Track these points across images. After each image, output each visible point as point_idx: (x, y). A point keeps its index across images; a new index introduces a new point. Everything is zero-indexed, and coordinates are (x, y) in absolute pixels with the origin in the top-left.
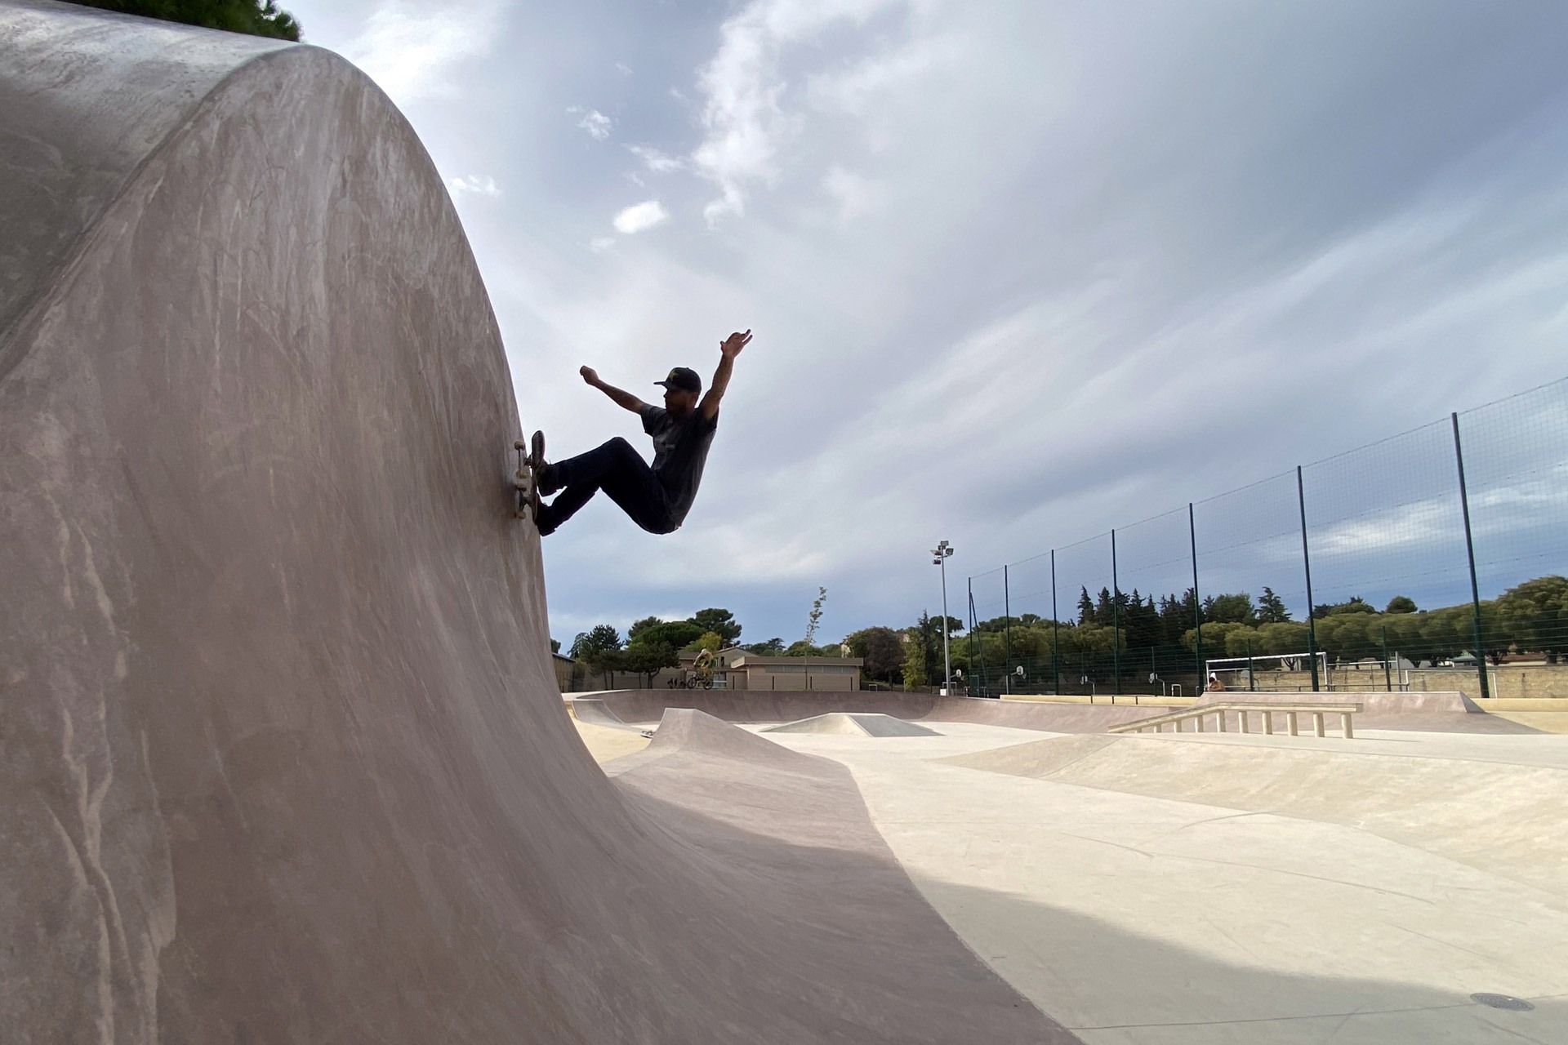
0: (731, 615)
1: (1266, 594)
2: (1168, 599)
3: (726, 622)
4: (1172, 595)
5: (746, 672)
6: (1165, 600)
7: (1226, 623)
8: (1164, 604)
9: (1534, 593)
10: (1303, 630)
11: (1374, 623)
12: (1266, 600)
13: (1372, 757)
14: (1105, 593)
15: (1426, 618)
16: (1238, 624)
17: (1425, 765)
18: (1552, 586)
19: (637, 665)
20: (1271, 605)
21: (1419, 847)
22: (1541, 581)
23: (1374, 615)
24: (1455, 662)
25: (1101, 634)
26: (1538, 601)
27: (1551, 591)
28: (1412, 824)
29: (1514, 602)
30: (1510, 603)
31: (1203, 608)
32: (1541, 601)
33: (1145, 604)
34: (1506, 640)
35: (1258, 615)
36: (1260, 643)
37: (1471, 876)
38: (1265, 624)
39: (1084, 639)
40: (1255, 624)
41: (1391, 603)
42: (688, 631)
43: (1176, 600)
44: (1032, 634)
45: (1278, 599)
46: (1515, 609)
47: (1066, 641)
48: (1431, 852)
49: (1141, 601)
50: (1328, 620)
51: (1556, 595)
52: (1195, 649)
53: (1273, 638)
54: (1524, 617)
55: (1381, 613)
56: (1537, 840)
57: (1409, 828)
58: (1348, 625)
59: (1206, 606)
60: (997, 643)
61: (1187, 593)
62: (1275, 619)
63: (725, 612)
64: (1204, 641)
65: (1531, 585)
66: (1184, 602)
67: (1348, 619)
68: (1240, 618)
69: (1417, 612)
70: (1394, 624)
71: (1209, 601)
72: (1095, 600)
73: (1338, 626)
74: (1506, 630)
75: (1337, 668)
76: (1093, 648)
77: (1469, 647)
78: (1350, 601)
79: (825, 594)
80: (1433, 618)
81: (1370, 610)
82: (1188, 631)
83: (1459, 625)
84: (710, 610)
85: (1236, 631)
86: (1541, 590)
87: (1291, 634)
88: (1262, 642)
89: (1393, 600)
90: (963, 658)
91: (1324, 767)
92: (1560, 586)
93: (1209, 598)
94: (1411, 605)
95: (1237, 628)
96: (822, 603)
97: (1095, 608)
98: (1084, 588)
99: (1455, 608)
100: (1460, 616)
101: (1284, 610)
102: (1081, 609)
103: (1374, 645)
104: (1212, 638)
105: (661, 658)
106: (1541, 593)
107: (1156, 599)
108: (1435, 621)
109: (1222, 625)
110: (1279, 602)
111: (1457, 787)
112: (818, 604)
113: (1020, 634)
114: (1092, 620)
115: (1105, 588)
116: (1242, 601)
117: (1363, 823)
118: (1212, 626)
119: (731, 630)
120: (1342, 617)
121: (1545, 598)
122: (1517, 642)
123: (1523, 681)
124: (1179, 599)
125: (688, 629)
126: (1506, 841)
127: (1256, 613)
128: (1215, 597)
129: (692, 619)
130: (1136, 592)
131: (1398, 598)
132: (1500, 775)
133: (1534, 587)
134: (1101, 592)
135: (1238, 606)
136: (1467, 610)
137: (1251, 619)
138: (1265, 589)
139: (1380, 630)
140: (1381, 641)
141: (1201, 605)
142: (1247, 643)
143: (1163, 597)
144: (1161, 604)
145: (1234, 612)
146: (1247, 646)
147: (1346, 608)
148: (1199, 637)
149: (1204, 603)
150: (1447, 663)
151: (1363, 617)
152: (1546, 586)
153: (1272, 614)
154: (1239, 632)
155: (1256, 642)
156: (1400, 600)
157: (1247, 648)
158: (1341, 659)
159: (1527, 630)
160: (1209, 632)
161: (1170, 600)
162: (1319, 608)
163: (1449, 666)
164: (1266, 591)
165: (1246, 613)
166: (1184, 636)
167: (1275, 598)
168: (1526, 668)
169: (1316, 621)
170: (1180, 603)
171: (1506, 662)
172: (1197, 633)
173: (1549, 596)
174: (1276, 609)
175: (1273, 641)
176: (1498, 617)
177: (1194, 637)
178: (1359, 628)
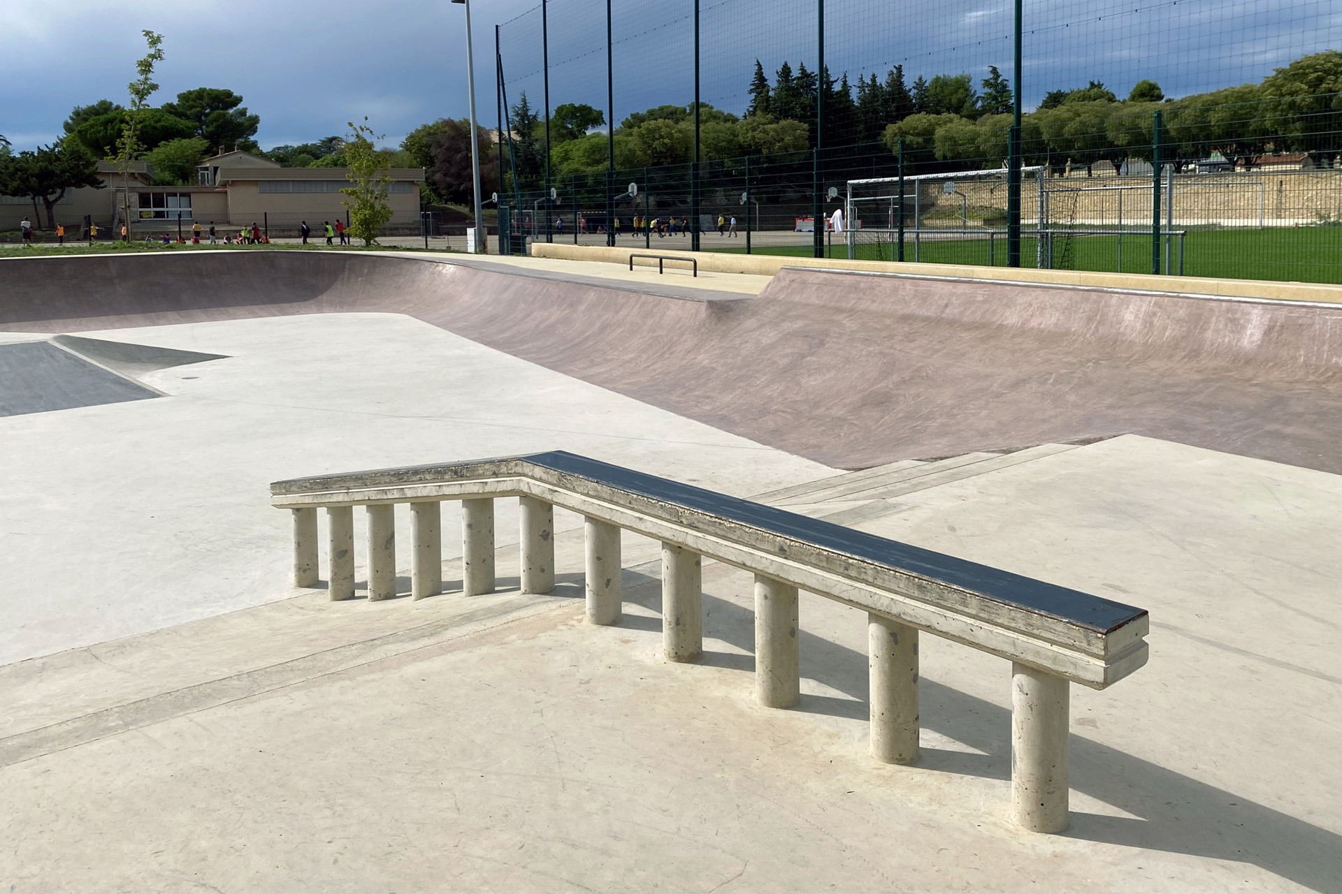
0: (239, 100)
1: (992, 76)
2: (868, 81)
3: (231, 111)
4: (874, 75)
5: (226, 192)
6: (863, 82)
7: (938, 114)
8: (862, 88)
9: (1307, 74)
10: (1032, 123)
11: (1114, 114)
12: (991, 84)
14: (786, 71)
15: (1177, 110)
16: (953, 115)
18: (1329, 64)
19: (15, 184)
20: (995, 90)
22: (1317, 57)
23: (1115, 103)
24: (1200, 165)
25: (775, 131)
26: (1310, 85)
27: (1328, 72)
29: (1283, 85)
30: (1279, 87)
31: (911, 93)
32: (1315, 84)
33: (837, 87)
34: (1264, 136)
35: (979, 104)
36: (976, 142)
38: (986, 116)
39: (754, 137)
40: (974, 116)
41: (1134, 90)
42: (158, 125)
43: (878, 81)
44: (680, 131)
45: (1005, 83)
46: (1282, 95)
47: (730, 142)
49: (833, 82)
50: (1061, 111)
51: (1332, 77)
52: (897, 150)
54: (1292, 105)
55: (1123, 102)
58: (1084, 117)
59: (916, 91)
60: (631, 146)
61: (893, 73)
62: (1000, 110)
63: (228, 94)
64: (909, 139)
65: (1304, 64)
66: (889, 85)
67: (1084, 109)
68: (957, 109)
69: (1163, 101)
70: (1138, 116)
71: (920, 84)
72: (773, 81)
73: (1071, 119)
74: (1268, 124)
75: (1066, 174)
76: (765, 151)
77: (1222, 148)
78: (1088, 86)
80: (1186, 107)
81: (1111, 99)
82: (890, 125)
83: (1214, 118)
84: (202, 91)
85: (949, 125)
86: (1316, 70)
87: (1015, 129)
88: (979, 140)
89: (1138, 86)
90: (583, 168)
93: (920, 79)
94: (1156, 92)
95: (951, 121)
97: (771, 94)
98: (759, 64)
99: (1211, 94)
100: (1218, 104)
102: (753, 95)
103: (1111, 144)
104: (918, 135)
105: (63, 172)
106: (1315, 75)
107: (853, 82)
108: (1186, 112)
109: (932, 116)
113: (664, 131)
114: (766, 110)
115: (786, 64)
116: (962, 85)
118: (920, 119)
119: (240, 125)
120: (1077, 106)
121: (1320, 80)
122: (1277, 139)
123: (1280, 191)
124: (882, 80)
125: (159, 120)
127: (976, 101)
128: (928, 80)
129: (171, 105)
130: (825, 70)
131: (1144, 82)
133: (1309, 67)
134: (780, 70)
135: (956, 91)
136: (1226, 97)
137: (972, 111)
138: (991, 69)
139: (1121, 124)
140: (1122, 139)
141: (910, 90)
142: (960, 142)
143: (862, 78)
144: (859, 87)
145: (950, 100)
146: (960, 145)
147: (1084, 95)
148: (903, 133)
149: (914, 87)
150: (1191, 166)
151: (1102, 106)
152: (1322, 65)
153: (997, 103)
154: (952, 127)
155: (972, 140)
156: (1145, 85)
157: (960, 149)
158: (1072, 162)
159: (1294, 123)
160: (915, 128)
161: (870, 83)
162: (1054, 94)
163: (1194, 170)
164: (991, 72)
165: (966, 101)
166: (885, 132)
167: (1003, 80)
168: (1285, 172)
169: (1048, 112)
170: (884, 86)
171: (1258, 165)
172: (901, 128)
173: (1324, 78)
174: (1001, 96)
175: (993, 139)
176: (1261, 106)
177: (895, 135)
178: (1097, 121)
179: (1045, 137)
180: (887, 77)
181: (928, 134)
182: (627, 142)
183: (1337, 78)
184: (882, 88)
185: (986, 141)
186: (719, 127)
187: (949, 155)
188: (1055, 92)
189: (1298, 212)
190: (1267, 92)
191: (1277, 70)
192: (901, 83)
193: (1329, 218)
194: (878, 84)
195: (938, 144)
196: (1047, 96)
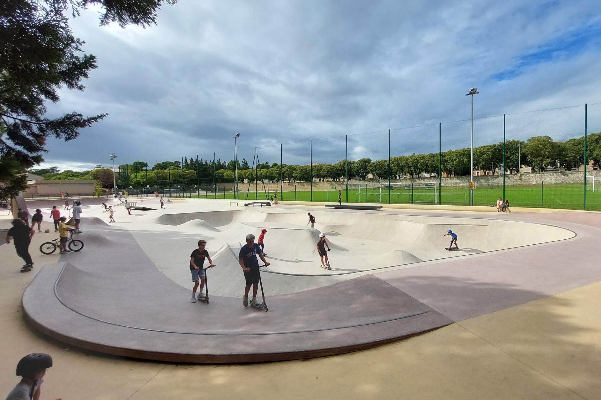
1: (244, 160)
4: (214, 161)
5: (37, 186)
8: (211, 163)
12: (243, 162)
14: (192, 159)
20: (245, 164)
25: (188, 172)
33: (204, 163)
39: (183, 173)
61: (219, 160)
62: (245, 168)
64: (219, 175)
66: (217, 163)
72: (189, 161)
76: (185, 177)
82: (216, 171)
93: (225, 162)
97: (188, 164)
98: (186, 157)
101: (248, 165)
102: (185, 163)
114: (187, 168)
118: (222, 171)
127: (241, 166)
130: (201, 159)
143: (211, 161)
147: (264, 165)
149: (223, 164)
180: (217, 161)
181: (223, 173)
182: (151, 174)
184: (215, 163)
186: (175, 171)
187: (227, 178)
192: (220, 162)
195: (225, 176)
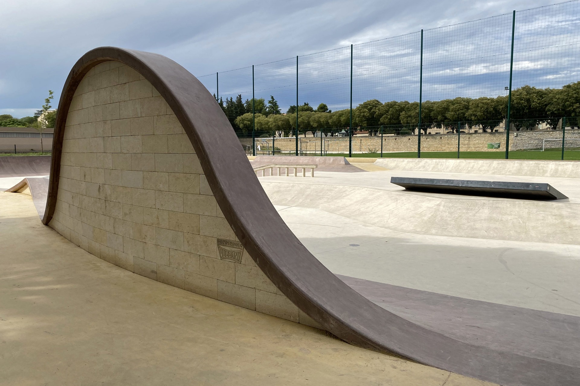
1: (271, 99)
2: (229, 100)
4: (231, 98)
6: (228, 100)
7: (255, 113)
9: (368, 106)
10: (286, 119)
11: (313, 116)
12: (271, 102)
13: (322, 186)
15: (332, 115)
16: (260, 114)
17: (336, 188)
18: (374, 104)
20: (273, 105)
21: (335, 214)
22: (370, 101)
23: (313, 112)
24: (339, 134)
27: (373, 106)
28: (333, 207)
29: (361, 110)
30: (360, 110)
31: (244, 105)
32: (370, 110)
34: (357, 125)
36: (268, 124)
37: (347, 220)
38: (271, 115)
40: (267, 114)
41: (319, 107)
45: (276, 102)
46: (361, 113)
48: (338, 215)
52: (242, 126)
53: (274, 122)
54: (364, 116)
55: (315, 111)
56: (362, 209)
57: (332, 208)
58: (304, 117)
59: (246, 104)
61: (238, 97)
62: (274, 112)
64: (245, 122)
65: (367, 103)
66: (237, 102)
67: (304, 114)
68: (260, 111)
69: (328, 111)
70: (320, 117)
71: (247, 102)
74: (357, 121)
75: (298, 136)
77: (344, 128)
78: (304, 104)
79: (52, 95)
80: (334, 115)
81: (312, 110)
82: (238, 117)
83: (342, 119)
86: (370, 105)
87: (281, 120)
89: (320, 105)
91: (308, 190)
92: (376, 104)
93: (248, 100)
94: (326, 108)
95: (259, 116)
96: (51, 100)
101: (278, 108)
103: (312, 126)
104: (248, 121)
106: (370, 107)
107: (224, 100)
108: (335, 117)
109: (253, 114)
110: (276, 103)
111: (344, 195)
112: (48, 101)
116: (261, 102)
117: (321, 207)
118: (249, 115)
121: (371, 109)
122: (360, 126)
123: (361, 143)
124: (234, 100)
126: (355, 210)
127: (267, 109)
128: (250, 100)
131: (322, 104)
132: (354, 191)
133: (368, 104)
135: (259, 105)
136: (346, 112)
137: (265, 112)
138: (271, 97)
139: (315, 120)
140: (315, 125)
141: (244, 104)
142: (263, 124)
143: (227, 99)
144: (226, 102)
145: (257, 108)
146: (263, 125)
147: (303, 108)
148: (243, 120)
149: (245, 103)
150: (336, 134)
151: (309, 113)
152: (372, 104)
153: (274, 109)
154: (260, 118)
155: (267, 124)
156: (322, 105)
157: (263, 126)
158: (299, 132)
159: (364, 121)
160: (247, 118)
161: (230, 101)
162: (292, 107)
163: (337, 135)
164: (271, 98)
165: (263, 109)
166: (237, 119)
167: (275, 102)
168: (362, 137)
169: (291, 115)
170: (235, 102)
171: (356, 134)
172: (242, 118)
173: (372, 108)
174: (275, 107)
175: (274, 123)
176: (355, 116)
177: (240, 120)
178: (307, 118)
179: (291, 123)
180: (236, 98)
183: (376, 108)
184: (234, 103)
185: (272, 124)
187: (259, 128)
188: (293, 106)
189: (365, 150)
190: (357, 112)
191: (360, 105)
192: (241, 101)
193: (372, 151)
194: (233, 101)
195: (256, 125)
196: (290, 107)
